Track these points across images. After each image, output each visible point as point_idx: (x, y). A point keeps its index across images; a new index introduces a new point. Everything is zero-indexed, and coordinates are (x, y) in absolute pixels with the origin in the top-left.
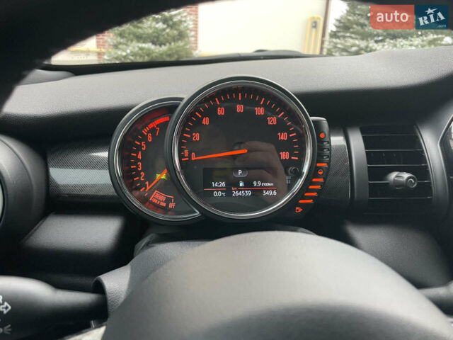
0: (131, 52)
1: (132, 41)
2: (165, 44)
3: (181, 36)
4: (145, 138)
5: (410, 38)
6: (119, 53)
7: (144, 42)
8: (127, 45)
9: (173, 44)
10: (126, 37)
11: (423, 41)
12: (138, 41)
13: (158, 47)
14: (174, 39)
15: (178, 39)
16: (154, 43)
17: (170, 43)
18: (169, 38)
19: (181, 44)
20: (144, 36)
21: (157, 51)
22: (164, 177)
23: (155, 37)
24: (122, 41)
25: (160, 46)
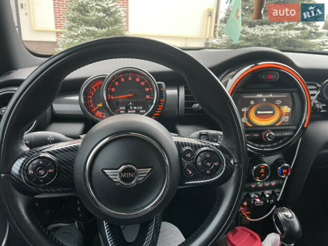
0: (81, 33)
1: (81, 25)
2: (105, 28)
3: (117, 21)
4: (93, 90)
5: (272, 25)
6: (72, 33)
7: (90, 26)
8: (77, 28)
9: (110, 27)
10: (77, 22)
11: (281, 26)
12: (86, 25)
13: (100, 29)
14: (112, 24)
15: (114, 24)
16: (97, 27)
17: (109, 27)
18: (108, 23)
19: (116, 27)
20: (90, 21)
21: (99, 32)
22: (101, 105)
23: (98, 22)
24: (74, 24)
25: (102, 29)
